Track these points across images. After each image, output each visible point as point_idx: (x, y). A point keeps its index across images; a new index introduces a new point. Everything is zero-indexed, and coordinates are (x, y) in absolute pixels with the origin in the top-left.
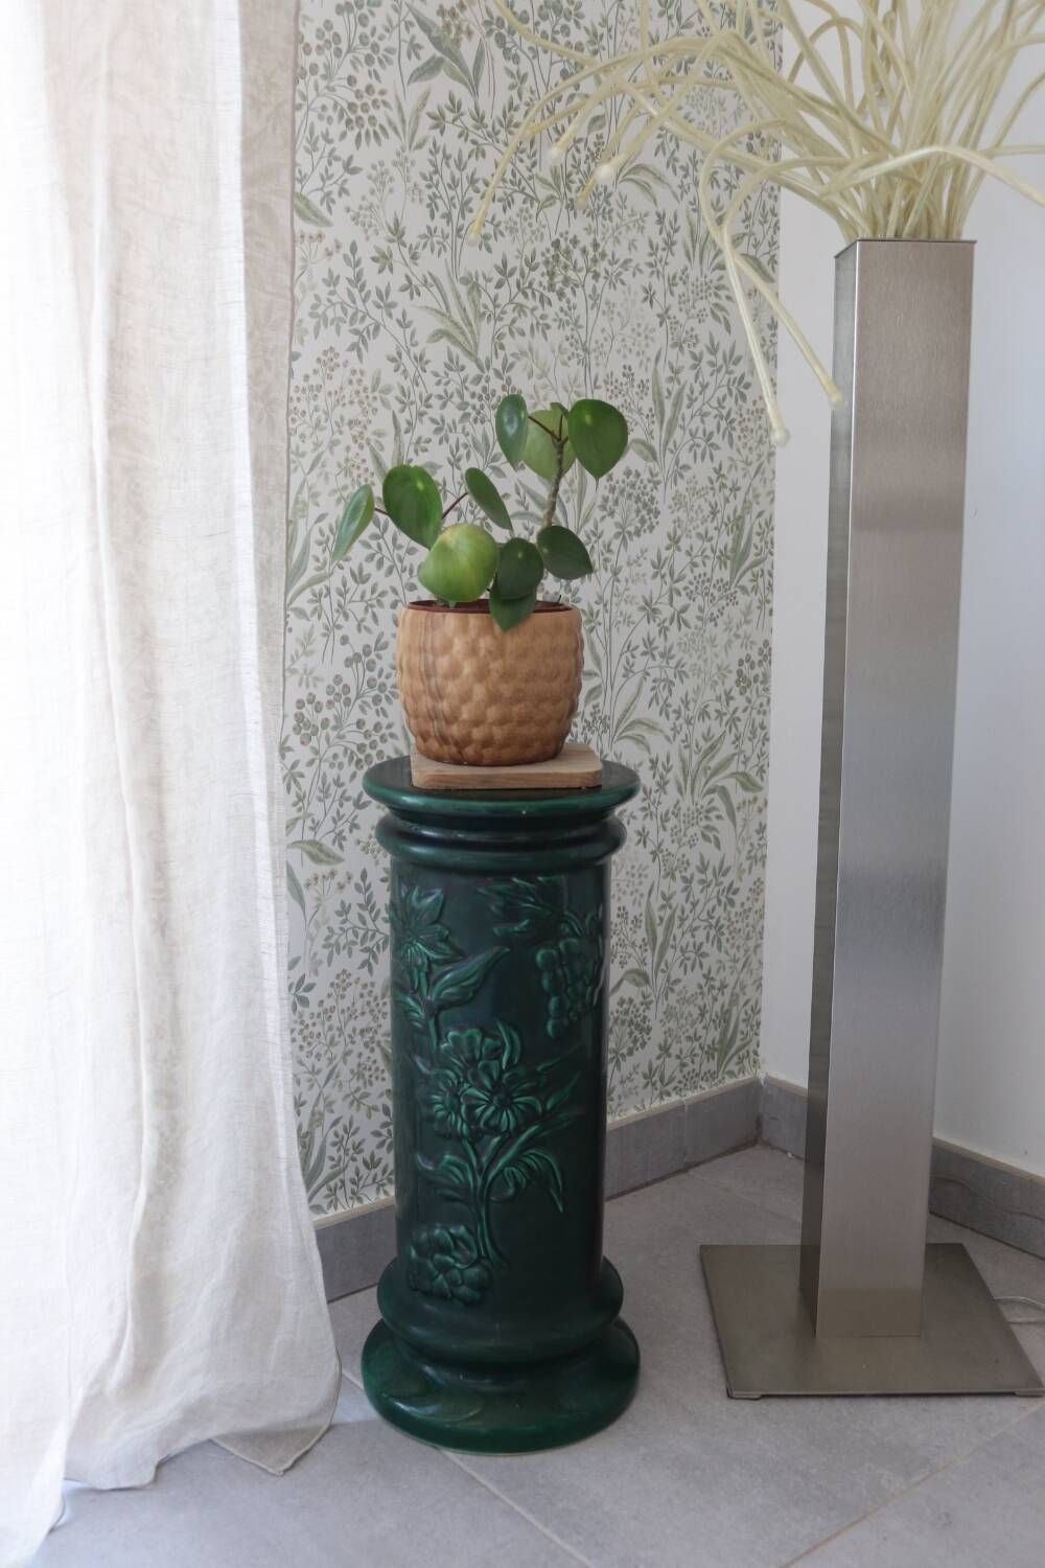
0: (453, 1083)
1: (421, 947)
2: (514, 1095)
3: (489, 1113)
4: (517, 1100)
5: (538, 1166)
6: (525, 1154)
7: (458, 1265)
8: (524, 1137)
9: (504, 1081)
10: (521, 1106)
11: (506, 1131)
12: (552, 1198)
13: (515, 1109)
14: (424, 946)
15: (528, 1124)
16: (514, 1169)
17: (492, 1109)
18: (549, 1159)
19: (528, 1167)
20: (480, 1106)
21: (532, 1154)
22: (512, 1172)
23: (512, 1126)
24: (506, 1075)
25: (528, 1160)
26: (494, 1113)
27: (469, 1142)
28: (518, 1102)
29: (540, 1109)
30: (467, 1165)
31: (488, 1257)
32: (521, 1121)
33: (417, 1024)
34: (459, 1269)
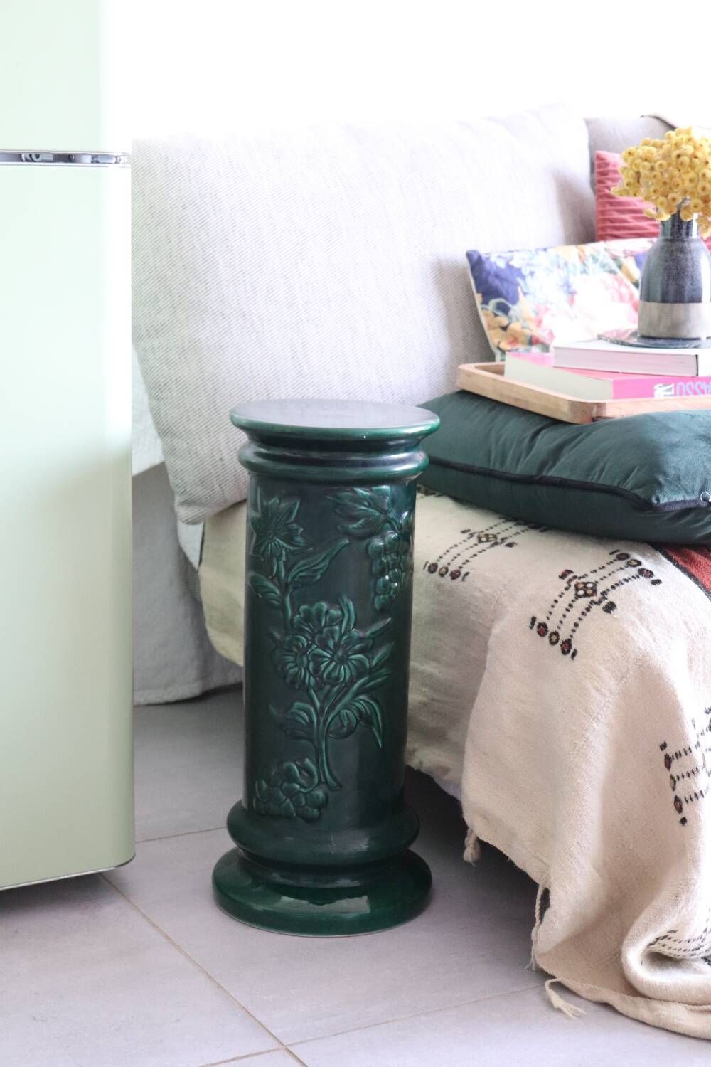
0: (303, 645)
1: (280, 541)
2: (350, 653)
3: (331, 667)
4: (352, 657)
5: (366, 710)
6: (357, 699)
7: (303, 790)
8: (356, 686)
9: (342, 643)
10: (354, 662)
11: (343, 682)
12: (374, 735)
13: (351, 665)
14: (284, 541)
15: (359, 677)
16: (347, 711)
17: (334, 663)
18: (373, 704)
19: (359, 710)
20: (324, 662)
21: (361, 700)
22: (346, 713)
23: (347, 677)
24: (345, 637)
25: (358, 704)
26: (335, 667)
27: (314, 691)
28: (352, 659)
29: (368, 665)
30: (312, 710)
31: (326, 782)
32: (354, 674)
33: (275, 602)
34: (304, 793)
